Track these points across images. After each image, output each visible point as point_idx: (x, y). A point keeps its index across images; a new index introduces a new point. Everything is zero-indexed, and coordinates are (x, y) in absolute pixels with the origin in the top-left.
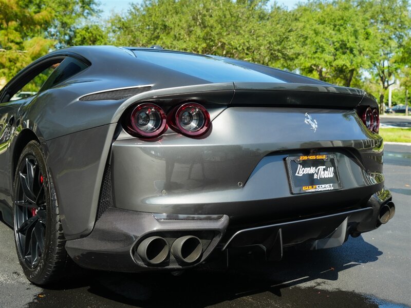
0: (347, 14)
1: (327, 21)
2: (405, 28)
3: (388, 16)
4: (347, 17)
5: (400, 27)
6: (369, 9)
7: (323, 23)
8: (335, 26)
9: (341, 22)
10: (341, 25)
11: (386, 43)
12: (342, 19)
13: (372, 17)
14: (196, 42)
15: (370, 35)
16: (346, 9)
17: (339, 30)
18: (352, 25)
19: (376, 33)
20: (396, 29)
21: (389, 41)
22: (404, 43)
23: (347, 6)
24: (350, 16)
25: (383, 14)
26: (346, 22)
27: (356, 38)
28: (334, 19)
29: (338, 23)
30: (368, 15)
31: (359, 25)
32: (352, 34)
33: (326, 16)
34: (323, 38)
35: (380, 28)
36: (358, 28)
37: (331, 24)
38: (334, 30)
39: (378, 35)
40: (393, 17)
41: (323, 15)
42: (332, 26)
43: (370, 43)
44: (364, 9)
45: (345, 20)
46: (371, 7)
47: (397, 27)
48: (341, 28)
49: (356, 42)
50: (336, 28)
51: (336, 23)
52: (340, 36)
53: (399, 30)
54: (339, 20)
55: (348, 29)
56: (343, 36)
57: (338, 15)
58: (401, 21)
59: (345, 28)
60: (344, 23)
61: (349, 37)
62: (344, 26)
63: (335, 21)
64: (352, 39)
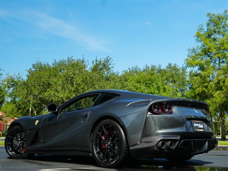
0: (153, 77)
1: (142, 81)
2: (185, 85)
3: (175, 79)
4: (153, 79)
5: (182, 85)
6: (164, 75)
7: (139, 82)
8: (146, 84)
9: (150, 82)
10: (150, 84)
11: (175, 94)
12: (150, 80)
13: (167, 79)
14: (69, 93)
15: (166, 89)
16: (152, 74)
17: (149, 87)
18: (156, 83)
19: (169, 88)
20: (180, 86)
21: (177, 92)
22: (185, 94)
23: (153, 73)
24: (155, 78)
25: (173, 77)
26: (153, 82)
27: (159, 91)
28: (145, 80)
29: (148, 82)
30: (164, 78)
31: (160, 84)
32: (156, 89)
33: (141, 79)
34: (140, 91)
35: (171, 85)
36: (160, 85)
37: (144, 83)
38: (146, 86)
39: (170, 89)
40: (178, 79)
41: (139, 78)
42: (145, 84)
43: (167, 94)
44: (162, 75)
45: (152, 81)
46: (165, 74)
47: (181, 85)
48: (150, 85)
49: (159, 93)
50: (147, 86)
51: (147, 82)
52: (150, 90)
53: (182, 86)
54: (149, 81)
55: (154, 86)
56: (151, 90)
57: (148, 78)
58: (183, 82)
59: (152, 86)
60: (152, 83)
61: (155, 91)
62: (152, 84)
63: (146, 81)
64: (157, 91)
